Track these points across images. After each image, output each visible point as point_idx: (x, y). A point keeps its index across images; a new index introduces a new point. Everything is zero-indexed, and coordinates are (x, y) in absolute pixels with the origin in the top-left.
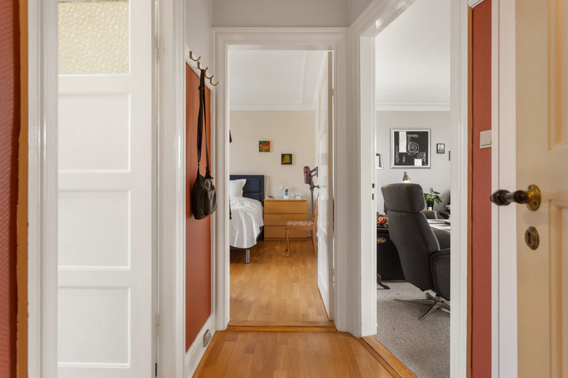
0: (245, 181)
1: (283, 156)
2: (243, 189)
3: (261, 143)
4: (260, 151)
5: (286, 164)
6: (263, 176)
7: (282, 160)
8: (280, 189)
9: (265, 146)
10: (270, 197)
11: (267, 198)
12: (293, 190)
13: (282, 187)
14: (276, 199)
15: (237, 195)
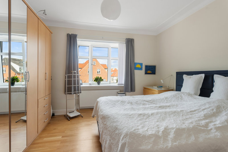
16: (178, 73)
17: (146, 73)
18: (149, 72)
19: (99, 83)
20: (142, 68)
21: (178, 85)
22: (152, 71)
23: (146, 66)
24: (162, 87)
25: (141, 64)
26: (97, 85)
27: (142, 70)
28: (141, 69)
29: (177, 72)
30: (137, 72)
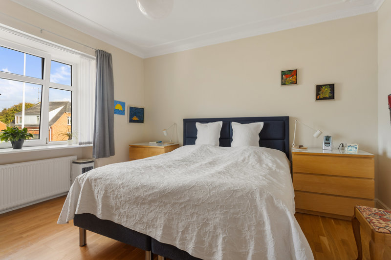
0: (262, 124)
1: (319, 88)
2: (260, 134)
3: (284, 73)
4: (283, 84)
5: (325, 98)
6: (287, 118)
7: (318, 94)
8: (315, 135)
9: (290, 77)
10: (301, 147)
11: (294, 149)
12: (338, 136)
13: (318, 132)
14: (309, 151)
15: (252, 144)
16: (186, 122)
17: (131, 121)
18: (135, 118)
19: (17, 145)
20: (124, 111)
21: (188, 138)
22: (138, 116)
23: (131, 108)
24: (161, 142)
25: (123, 104)
26: (11, 150)
27: (124, 114)
28: (122, 112)
29: (184, 120)
30: (117, 118)
